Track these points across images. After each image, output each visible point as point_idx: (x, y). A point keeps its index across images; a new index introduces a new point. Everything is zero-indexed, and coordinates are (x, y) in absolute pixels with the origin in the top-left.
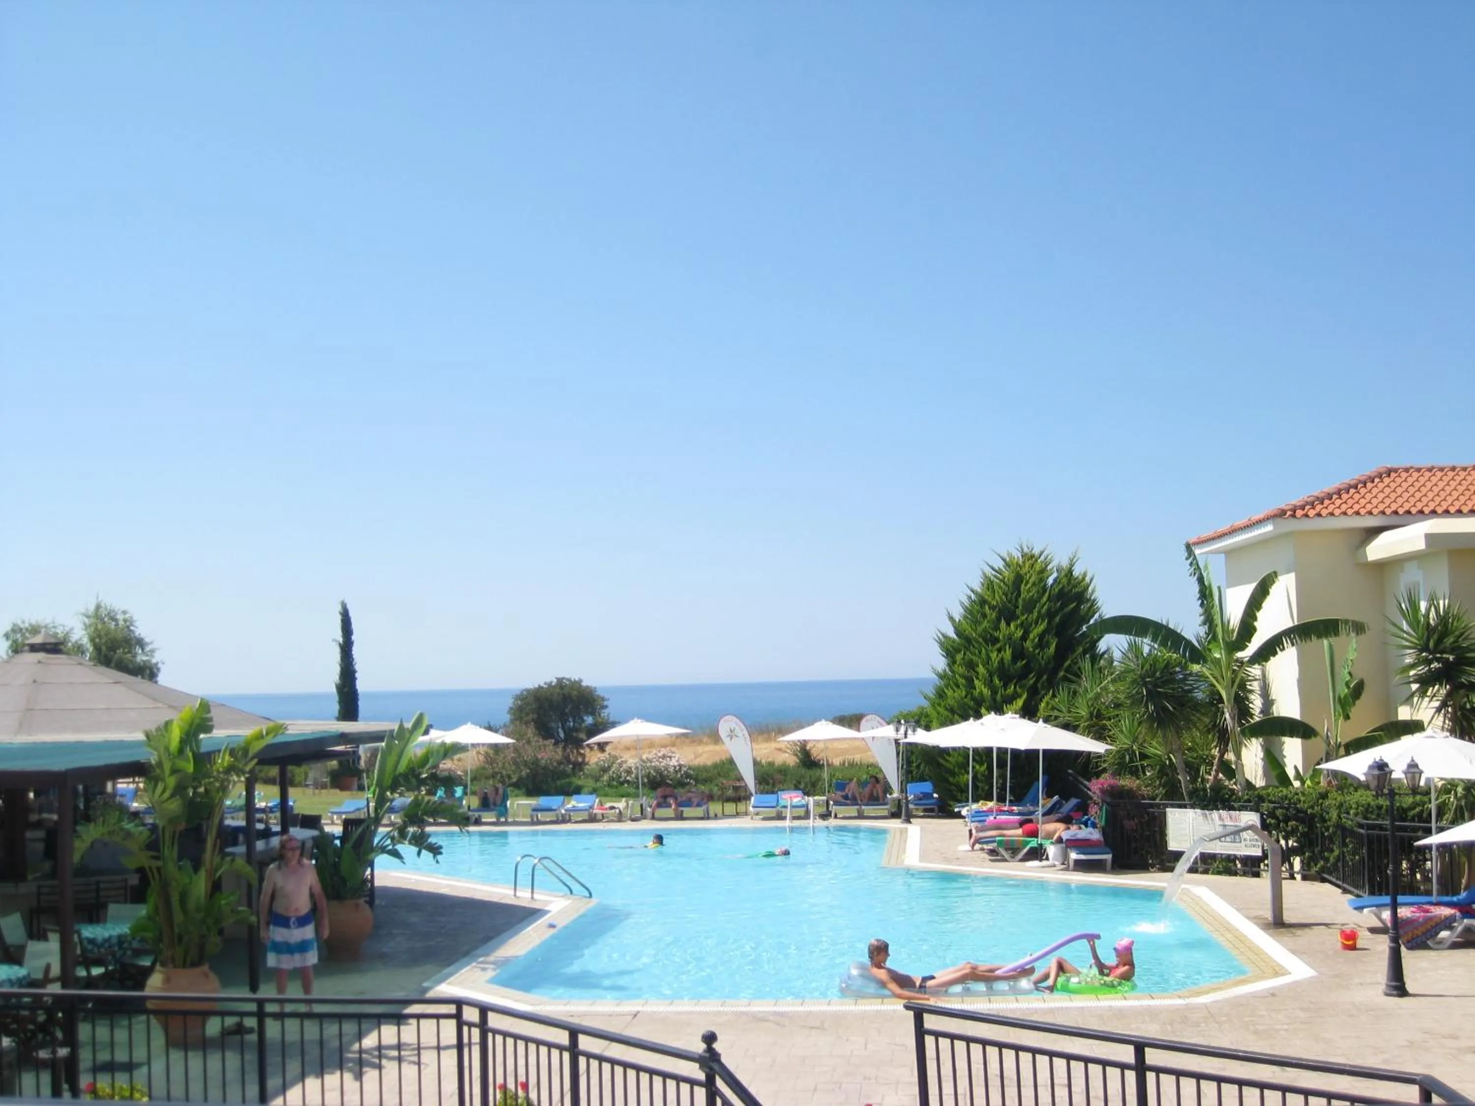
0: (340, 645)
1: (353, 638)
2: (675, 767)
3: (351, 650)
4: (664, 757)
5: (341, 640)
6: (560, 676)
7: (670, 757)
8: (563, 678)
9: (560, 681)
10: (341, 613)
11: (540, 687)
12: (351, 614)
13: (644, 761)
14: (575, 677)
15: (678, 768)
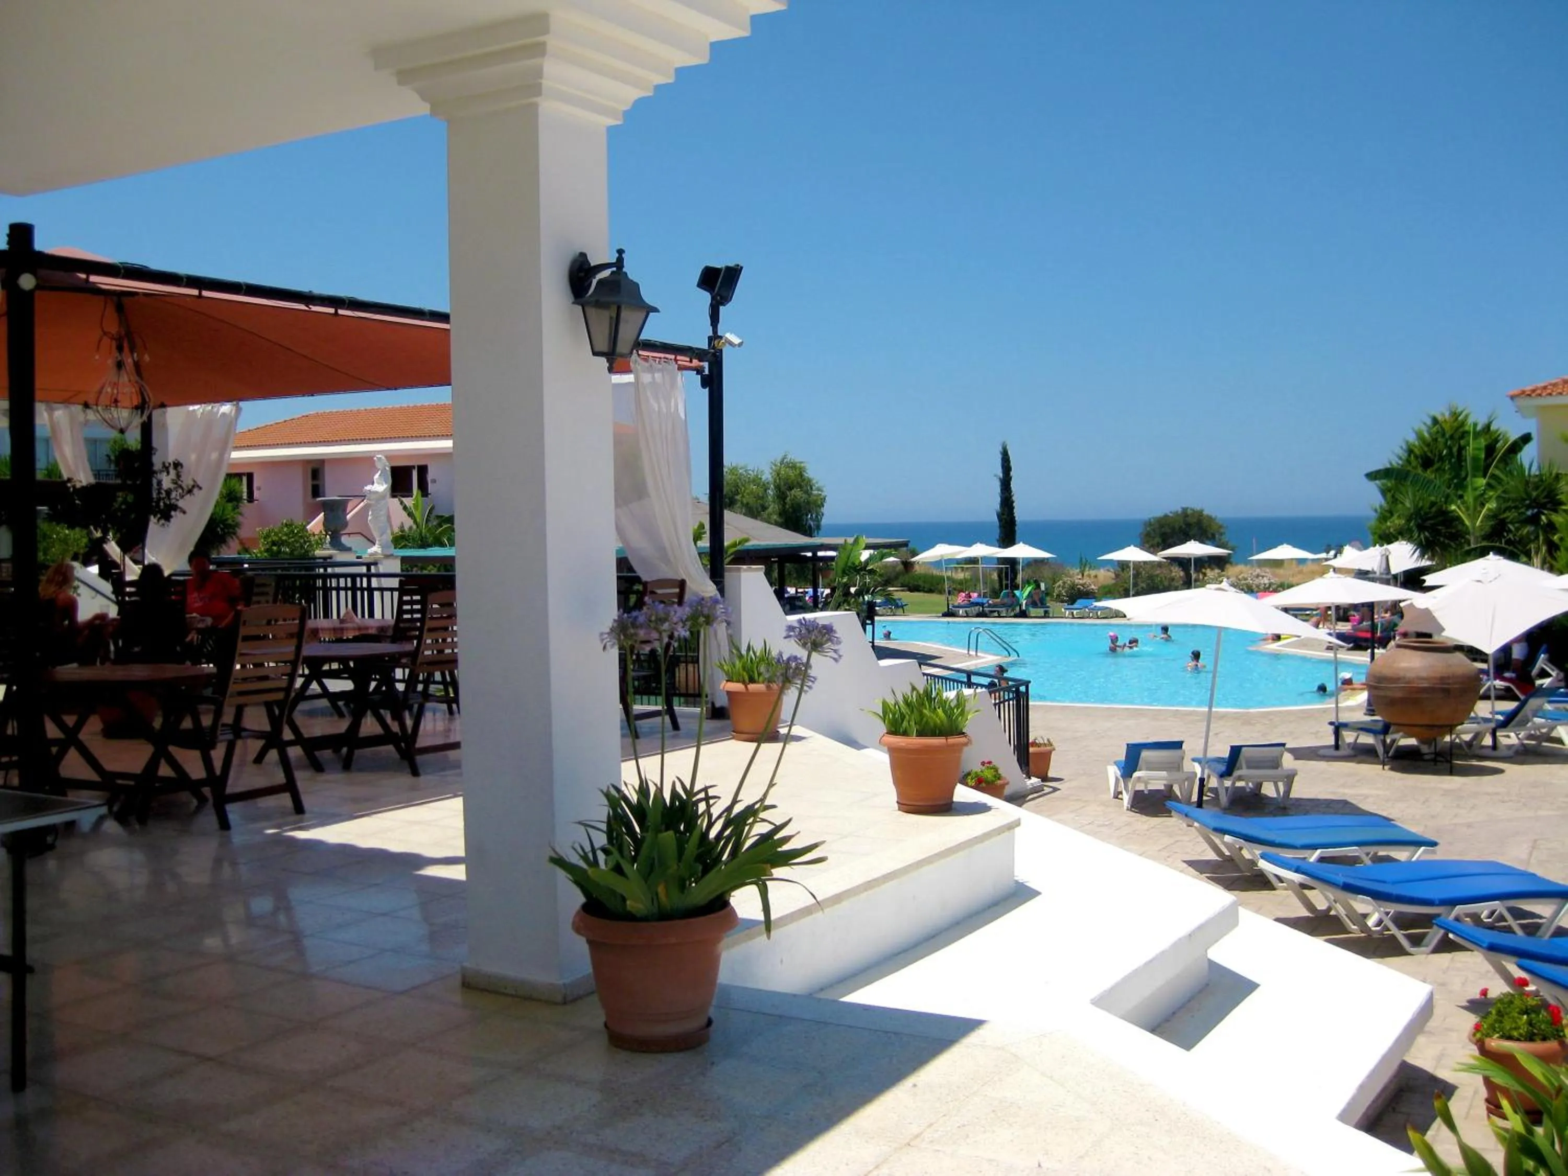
0: (1000, 479)
1: (1012, 473)
2: (1265, 584)
3: (1010, 484)
4: (1258, 576)
5: (1001, 475)
6: (1184, 506)
7: (1263, 577)
8: (1187, 508)
9: (1185, 510)
10: (1001, 453)
11: (1166, 516)
12: (1009, 453)
13: (1239, 580)
14: (1198, 507)
15: (1267, 586)
